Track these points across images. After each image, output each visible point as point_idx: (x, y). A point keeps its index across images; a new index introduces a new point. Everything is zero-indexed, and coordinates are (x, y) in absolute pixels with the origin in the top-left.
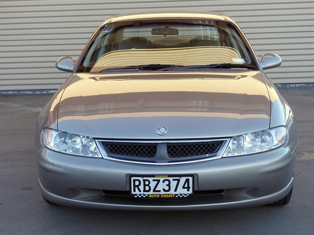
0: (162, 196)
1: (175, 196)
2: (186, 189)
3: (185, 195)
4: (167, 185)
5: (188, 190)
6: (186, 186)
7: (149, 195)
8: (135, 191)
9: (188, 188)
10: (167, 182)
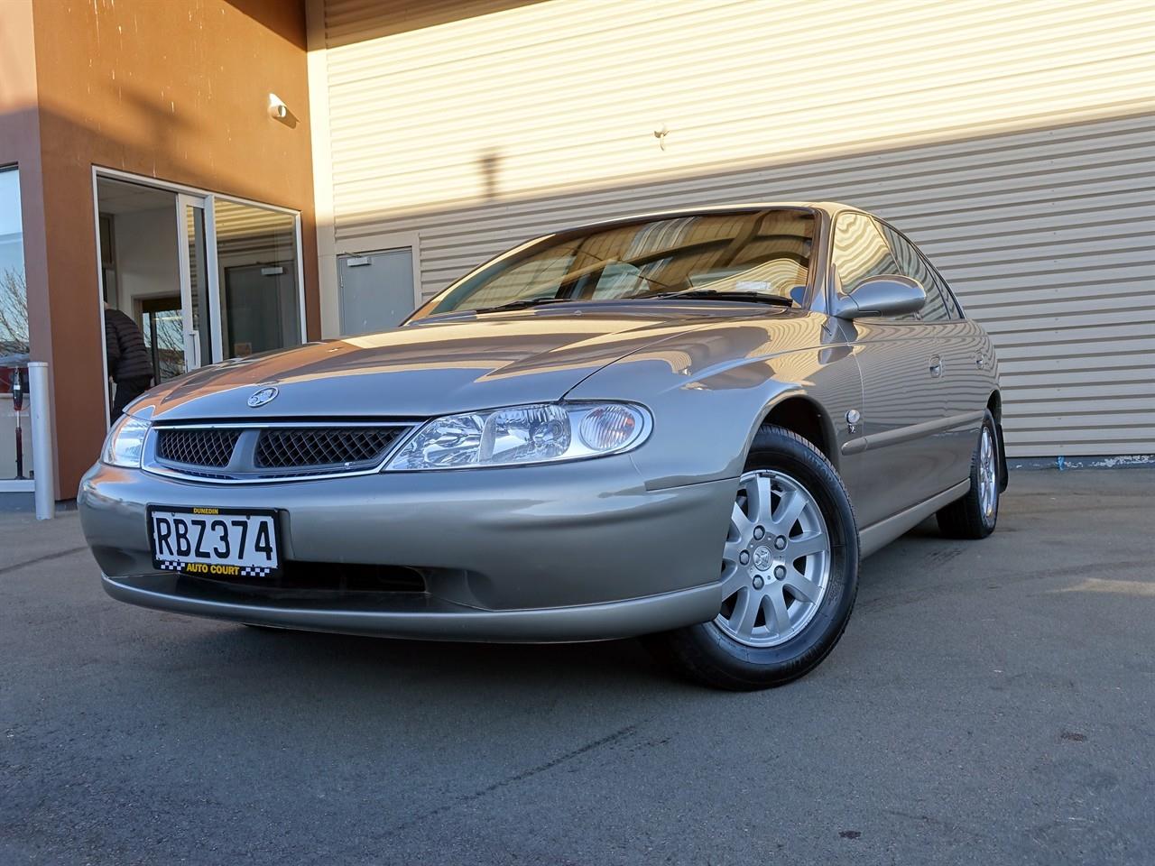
0: (214, 569)
1: (239, 572)
2: (264, 554)
3: (262, 570)
4: (222, 539)
5: (269, 558)
6: (263, 544)
7: (187, 564)
8: (161, 552)
9: (268, 550)
10: (220, 530)
